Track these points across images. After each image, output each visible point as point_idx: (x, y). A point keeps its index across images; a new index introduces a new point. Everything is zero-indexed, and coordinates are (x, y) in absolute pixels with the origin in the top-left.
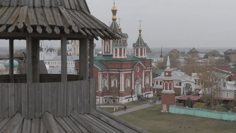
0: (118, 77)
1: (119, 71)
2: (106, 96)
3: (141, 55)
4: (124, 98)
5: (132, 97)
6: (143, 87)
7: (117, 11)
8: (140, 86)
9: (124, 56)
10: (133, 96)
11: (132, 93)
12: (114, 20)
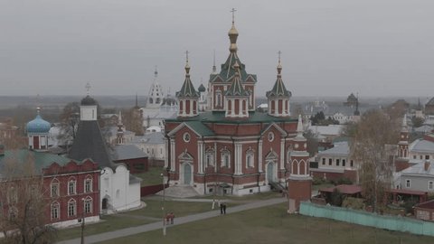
0: (232, 149)
1: (233, 140)
2: (212, 183)
3: (280, 111)
4: (241, 186)
5: (258, 185)
6: (282, 168)
7: (237, 35)
8: (275, 167)
9: (244, 113)
10: (261, 184)
11: (258, 177)
12: (233, 51)
